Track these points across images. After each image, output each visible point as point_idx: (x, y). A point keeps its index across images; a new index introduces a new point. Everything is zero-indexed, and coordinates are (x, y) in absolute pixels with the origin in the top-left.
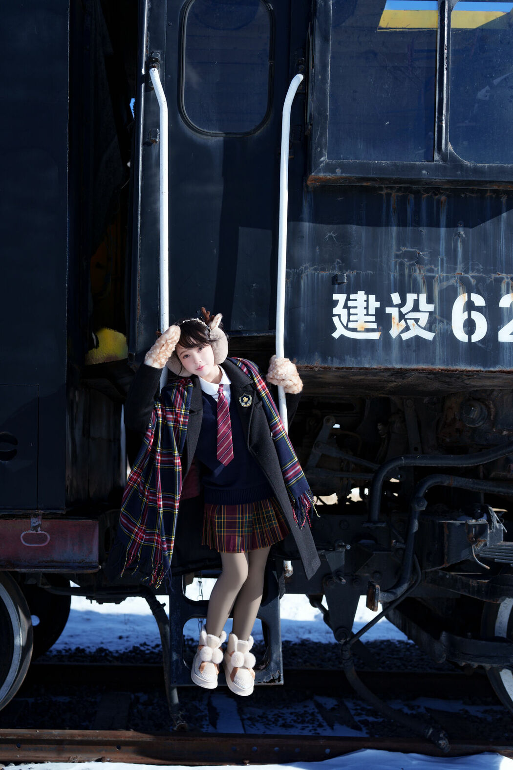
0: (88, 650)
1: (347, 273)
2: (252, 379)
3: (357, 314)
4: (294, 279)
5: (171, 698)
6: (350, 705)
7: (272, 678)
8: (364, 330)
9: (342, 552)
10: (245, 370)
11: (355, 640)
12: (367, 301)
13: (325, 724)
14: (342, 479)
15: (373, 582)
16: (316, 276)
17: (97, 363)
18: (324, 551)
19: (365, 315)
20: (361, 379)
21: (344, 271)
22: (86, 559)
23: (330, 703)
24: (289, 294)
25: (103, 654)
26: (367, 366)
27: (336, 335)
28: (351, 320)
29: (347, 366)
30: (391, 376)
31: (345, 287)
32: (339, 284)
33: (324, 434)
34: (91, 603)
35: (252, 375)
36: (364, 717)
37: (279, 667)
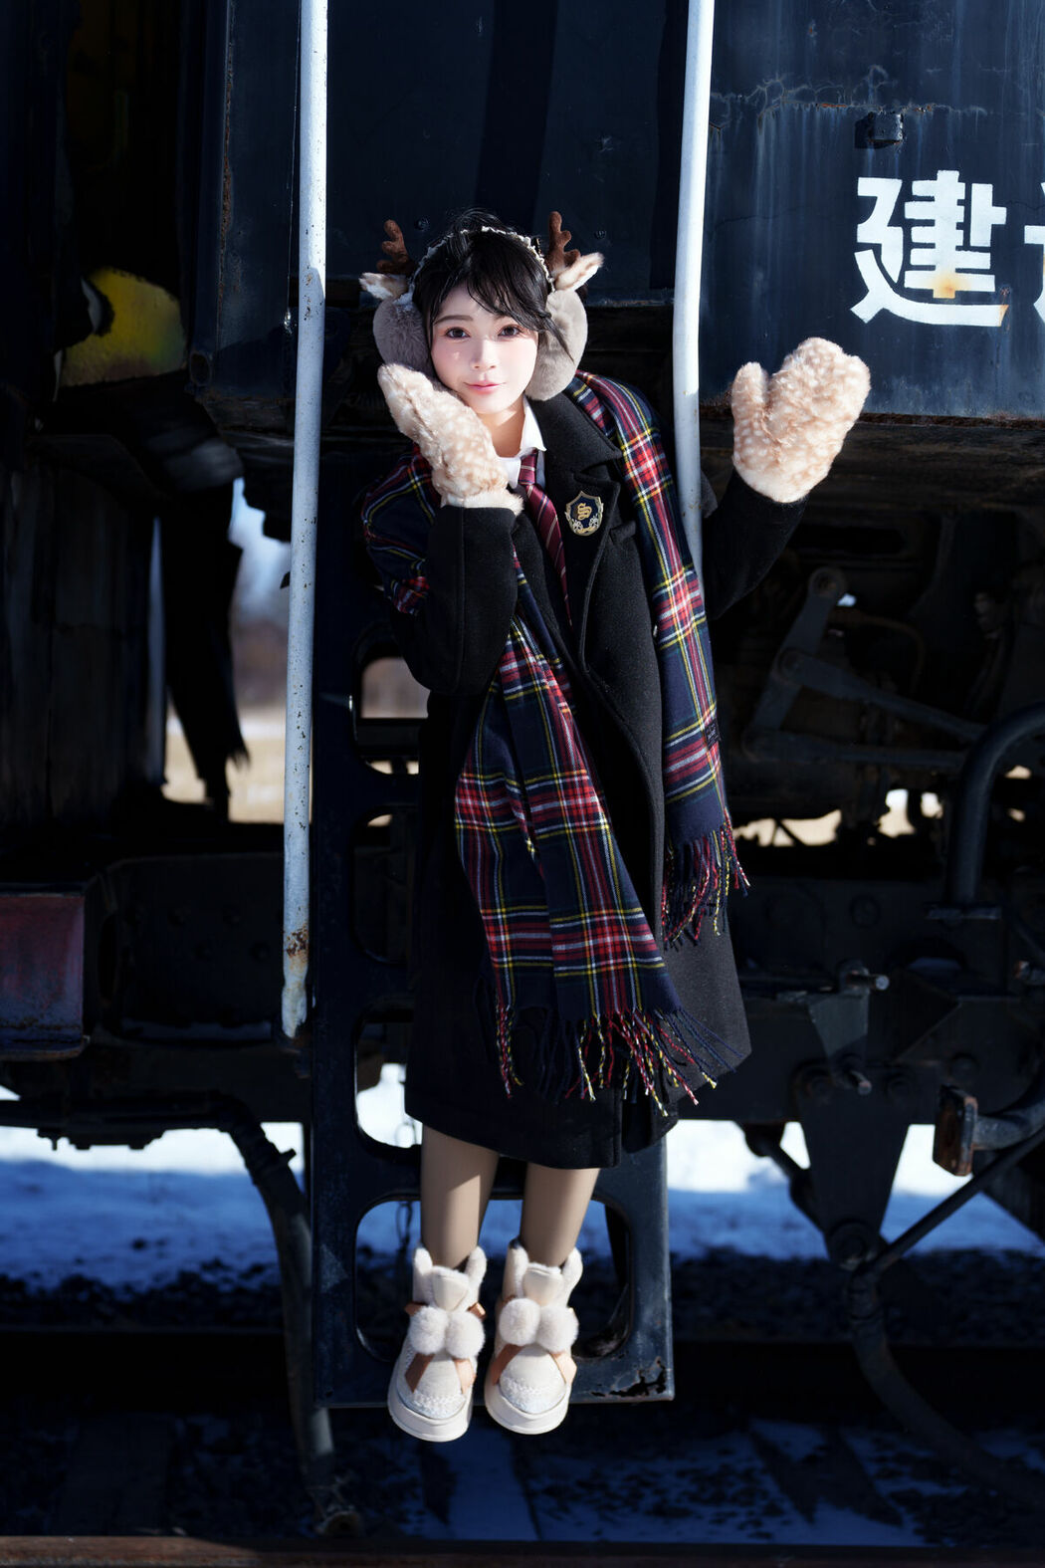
0: (34, 1284)
1: (904, 111)
2: (617, 444)
3: (932, 246)
4: (733, 124)
5: (310, 1436)
6: (862, 1445)
7: (638, 1381)
8: (953, 296)
9: (860, 997)
10: (597, 414)
11: (891, 1259)
12: (966, 203)
13: (787, 1505)
14: (861, 767)
15: (956, 1088)
16: (805, 116)
17: (80, 383)
18: (803, 993)
19: (958, 248)
20: (938, 454)
21: (896, 104)
22: (42, 1016)
23: (800, 1440)
24: (719, 174)
25: (83, 1296)
26: (962, 412)
27: (865, 310)
28: (913, 262)
29: (899, 411)
30: (1035, 445)
31: (897, 157)
32: (878, 145)
33: (808, 626)
34: (55, 1147)
35: (615, 433)
36: (907, 1484)
37: (659, 1348)
